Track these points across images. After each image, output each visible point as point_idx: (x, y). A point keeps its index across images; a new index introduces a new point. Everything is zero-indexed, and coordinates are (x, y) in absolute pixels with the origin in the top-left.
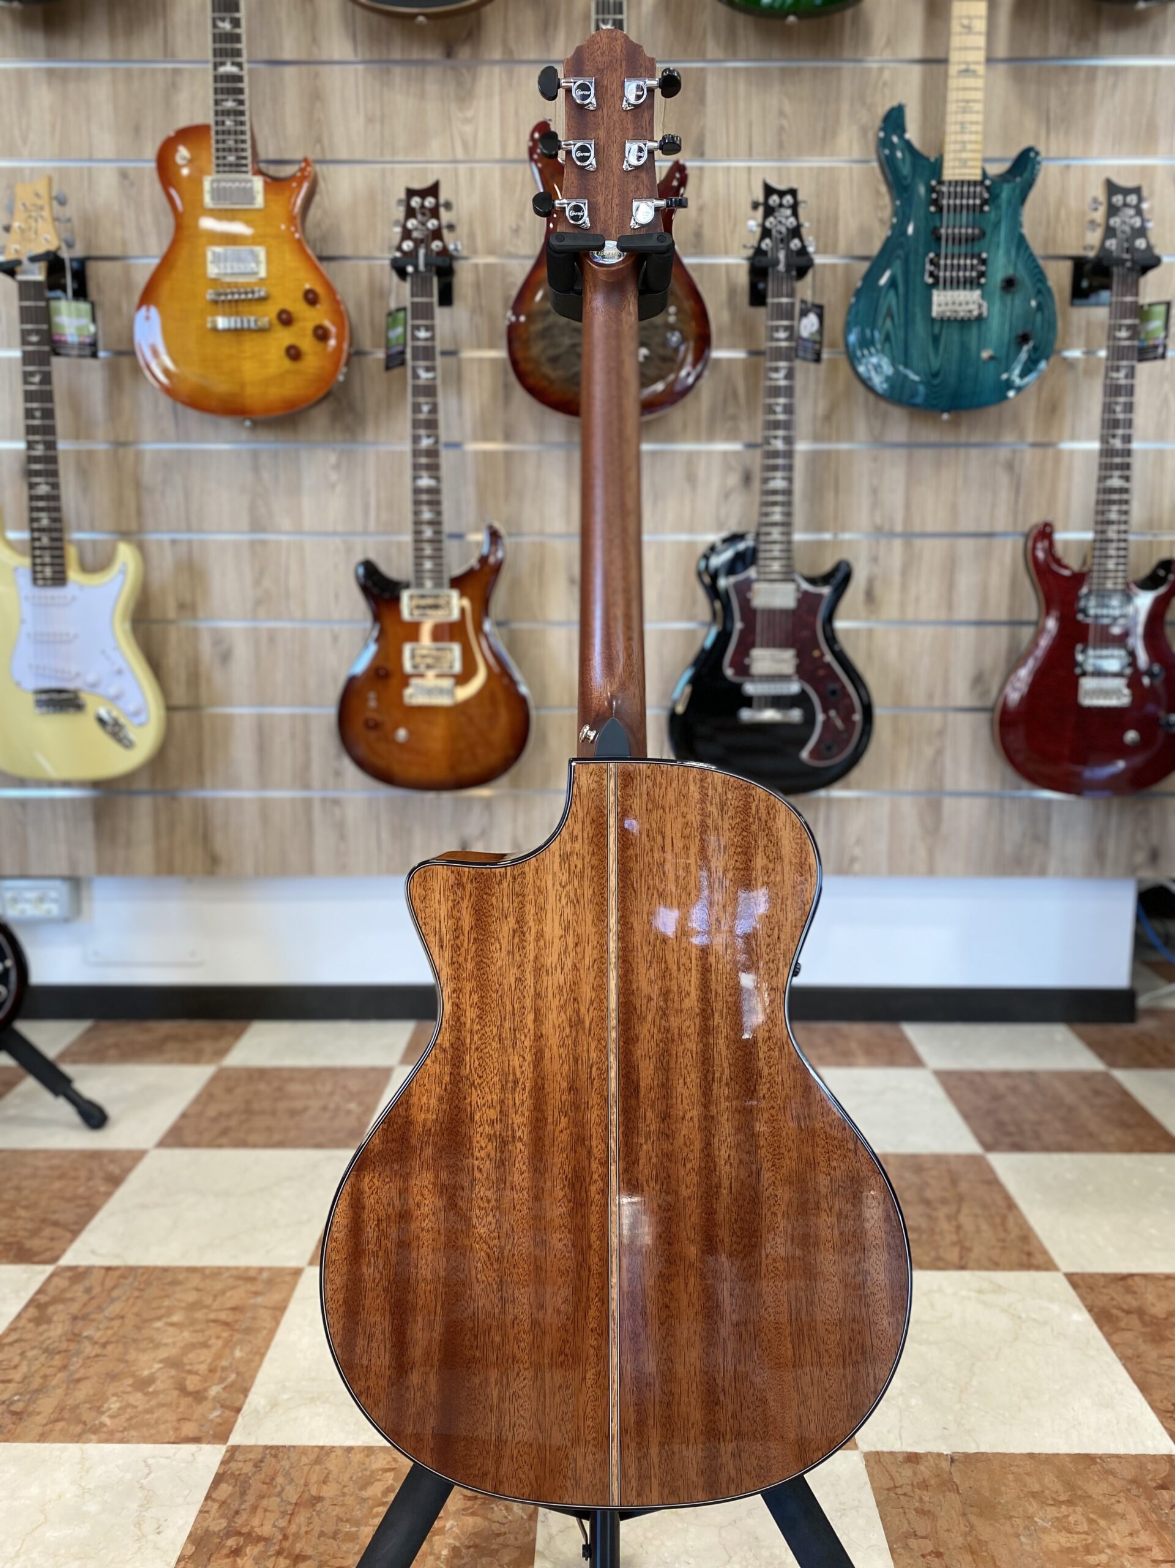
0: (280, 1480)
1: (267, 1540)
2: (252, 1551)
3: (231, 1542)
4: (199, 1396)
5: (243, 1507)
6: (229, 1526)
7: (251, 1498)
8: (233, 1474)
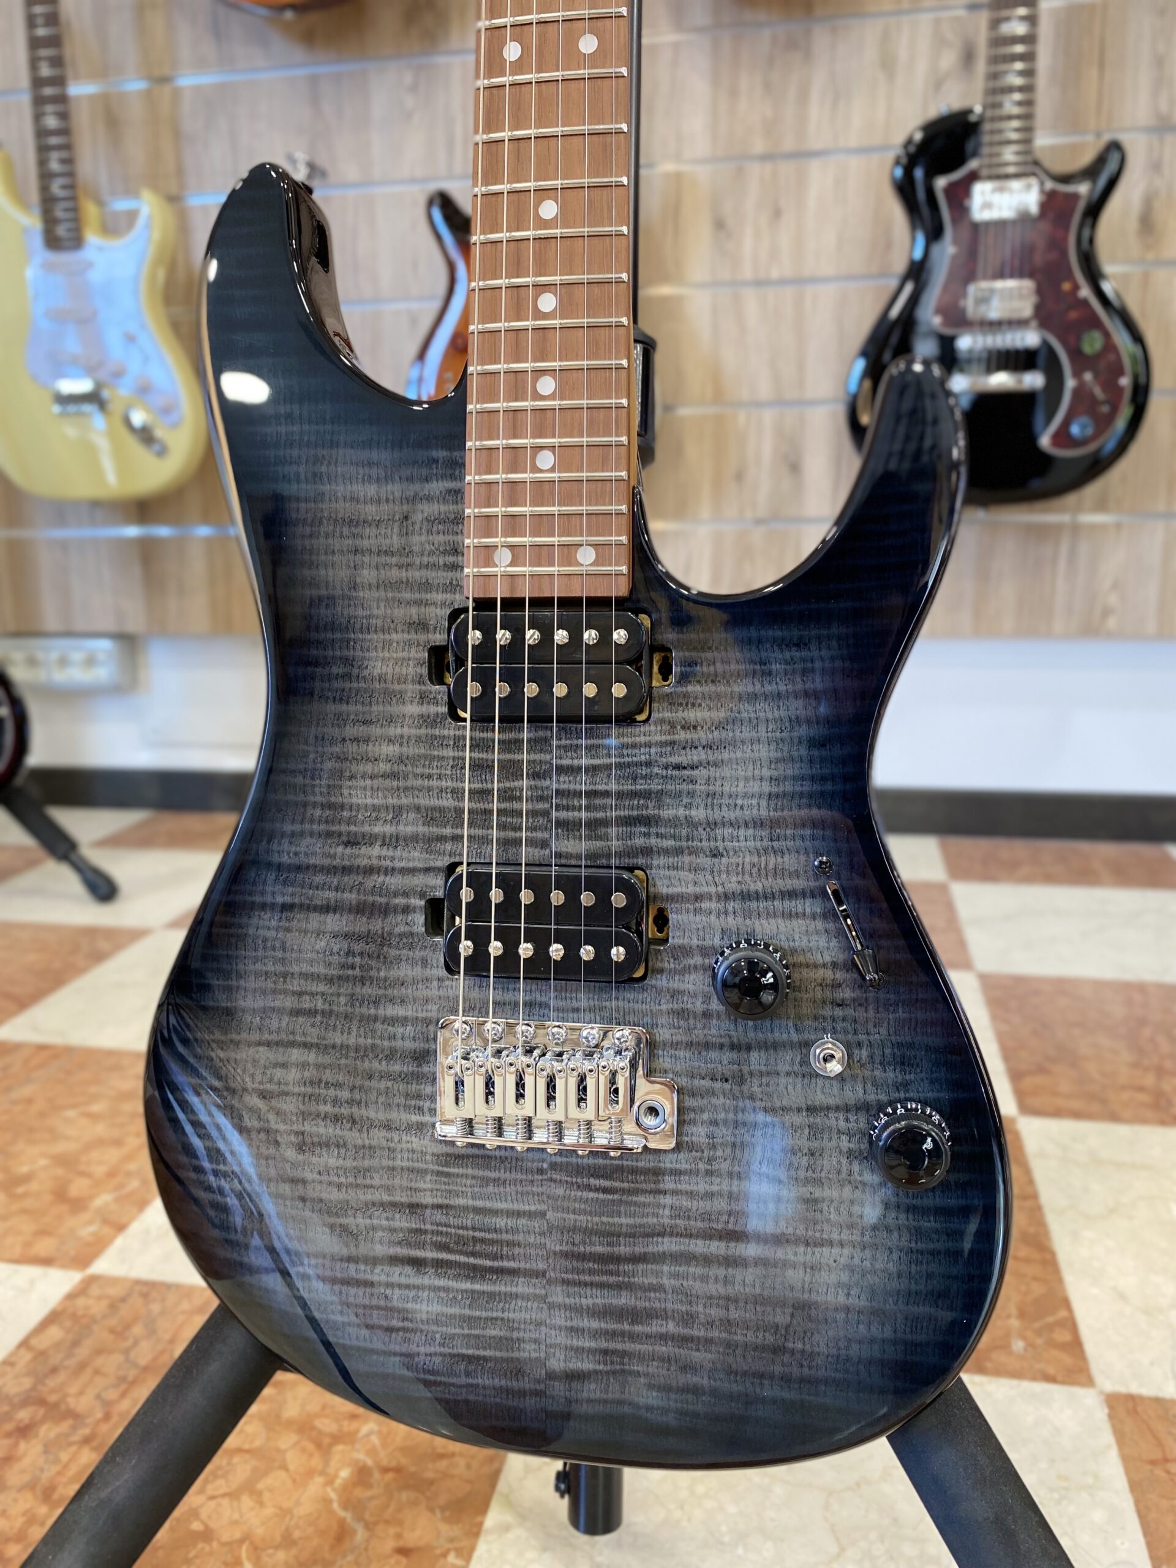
0: (137, 1330)
1: (76, 1416)
2: (48, 1431)
3: (23, 1415)
4: (78, 1205)
5: (67, 1363)
6: (34, 1388)
7: (83, 1352)
8: (74, 1316)
